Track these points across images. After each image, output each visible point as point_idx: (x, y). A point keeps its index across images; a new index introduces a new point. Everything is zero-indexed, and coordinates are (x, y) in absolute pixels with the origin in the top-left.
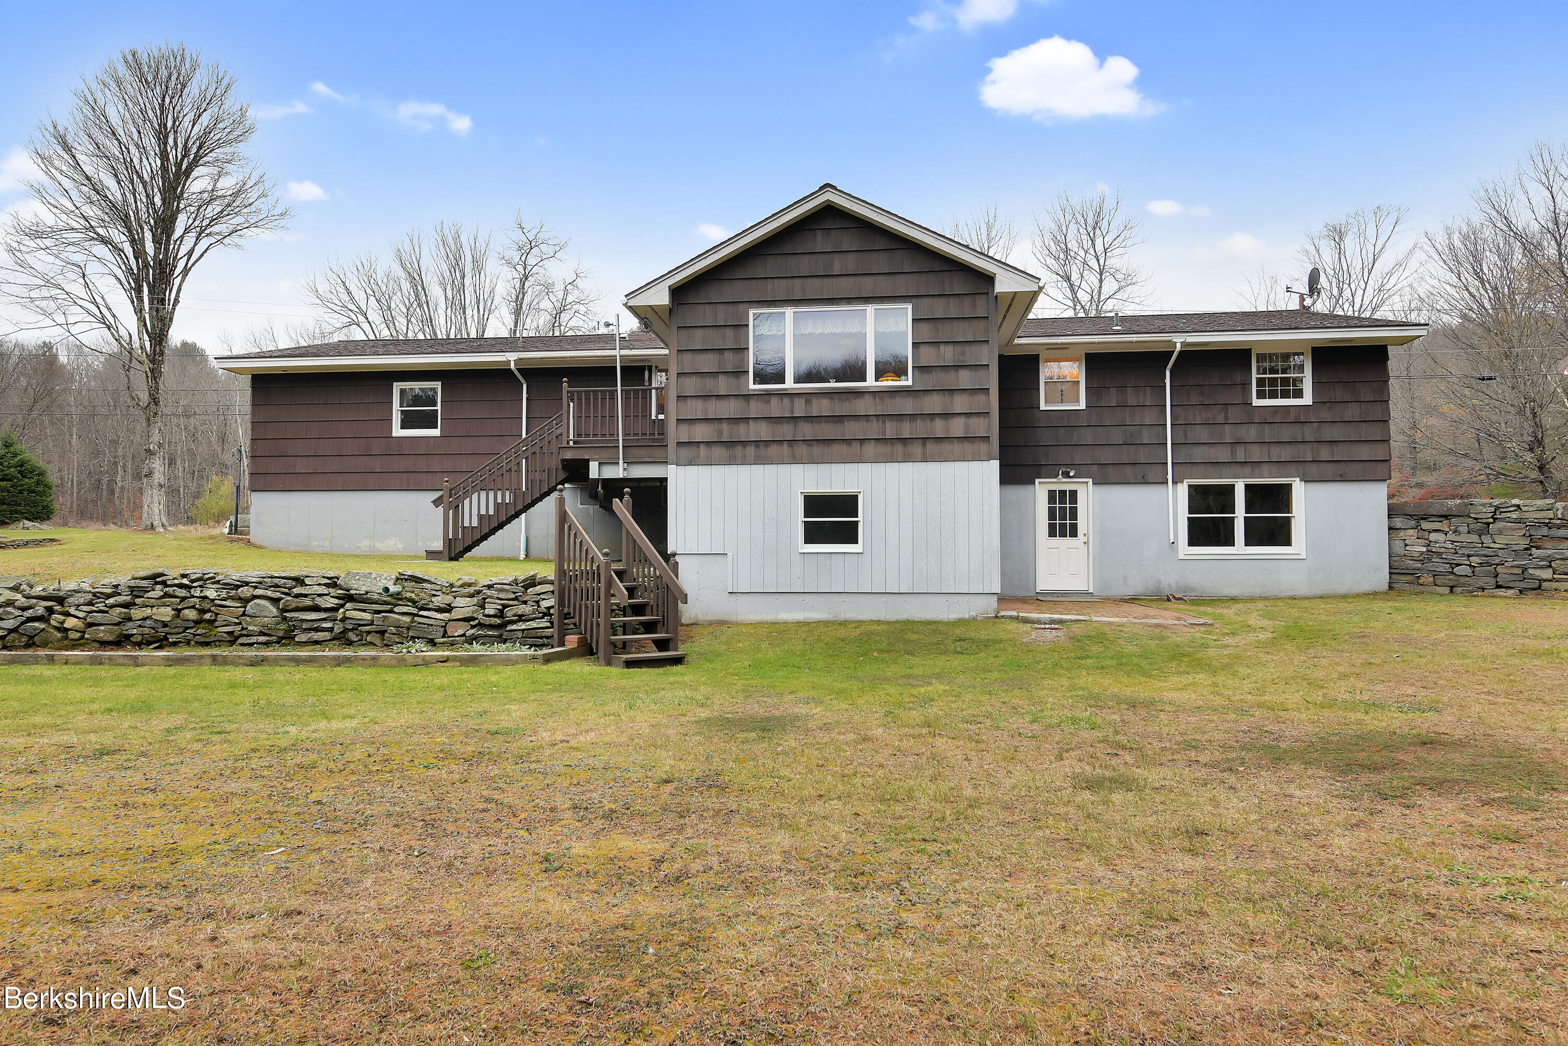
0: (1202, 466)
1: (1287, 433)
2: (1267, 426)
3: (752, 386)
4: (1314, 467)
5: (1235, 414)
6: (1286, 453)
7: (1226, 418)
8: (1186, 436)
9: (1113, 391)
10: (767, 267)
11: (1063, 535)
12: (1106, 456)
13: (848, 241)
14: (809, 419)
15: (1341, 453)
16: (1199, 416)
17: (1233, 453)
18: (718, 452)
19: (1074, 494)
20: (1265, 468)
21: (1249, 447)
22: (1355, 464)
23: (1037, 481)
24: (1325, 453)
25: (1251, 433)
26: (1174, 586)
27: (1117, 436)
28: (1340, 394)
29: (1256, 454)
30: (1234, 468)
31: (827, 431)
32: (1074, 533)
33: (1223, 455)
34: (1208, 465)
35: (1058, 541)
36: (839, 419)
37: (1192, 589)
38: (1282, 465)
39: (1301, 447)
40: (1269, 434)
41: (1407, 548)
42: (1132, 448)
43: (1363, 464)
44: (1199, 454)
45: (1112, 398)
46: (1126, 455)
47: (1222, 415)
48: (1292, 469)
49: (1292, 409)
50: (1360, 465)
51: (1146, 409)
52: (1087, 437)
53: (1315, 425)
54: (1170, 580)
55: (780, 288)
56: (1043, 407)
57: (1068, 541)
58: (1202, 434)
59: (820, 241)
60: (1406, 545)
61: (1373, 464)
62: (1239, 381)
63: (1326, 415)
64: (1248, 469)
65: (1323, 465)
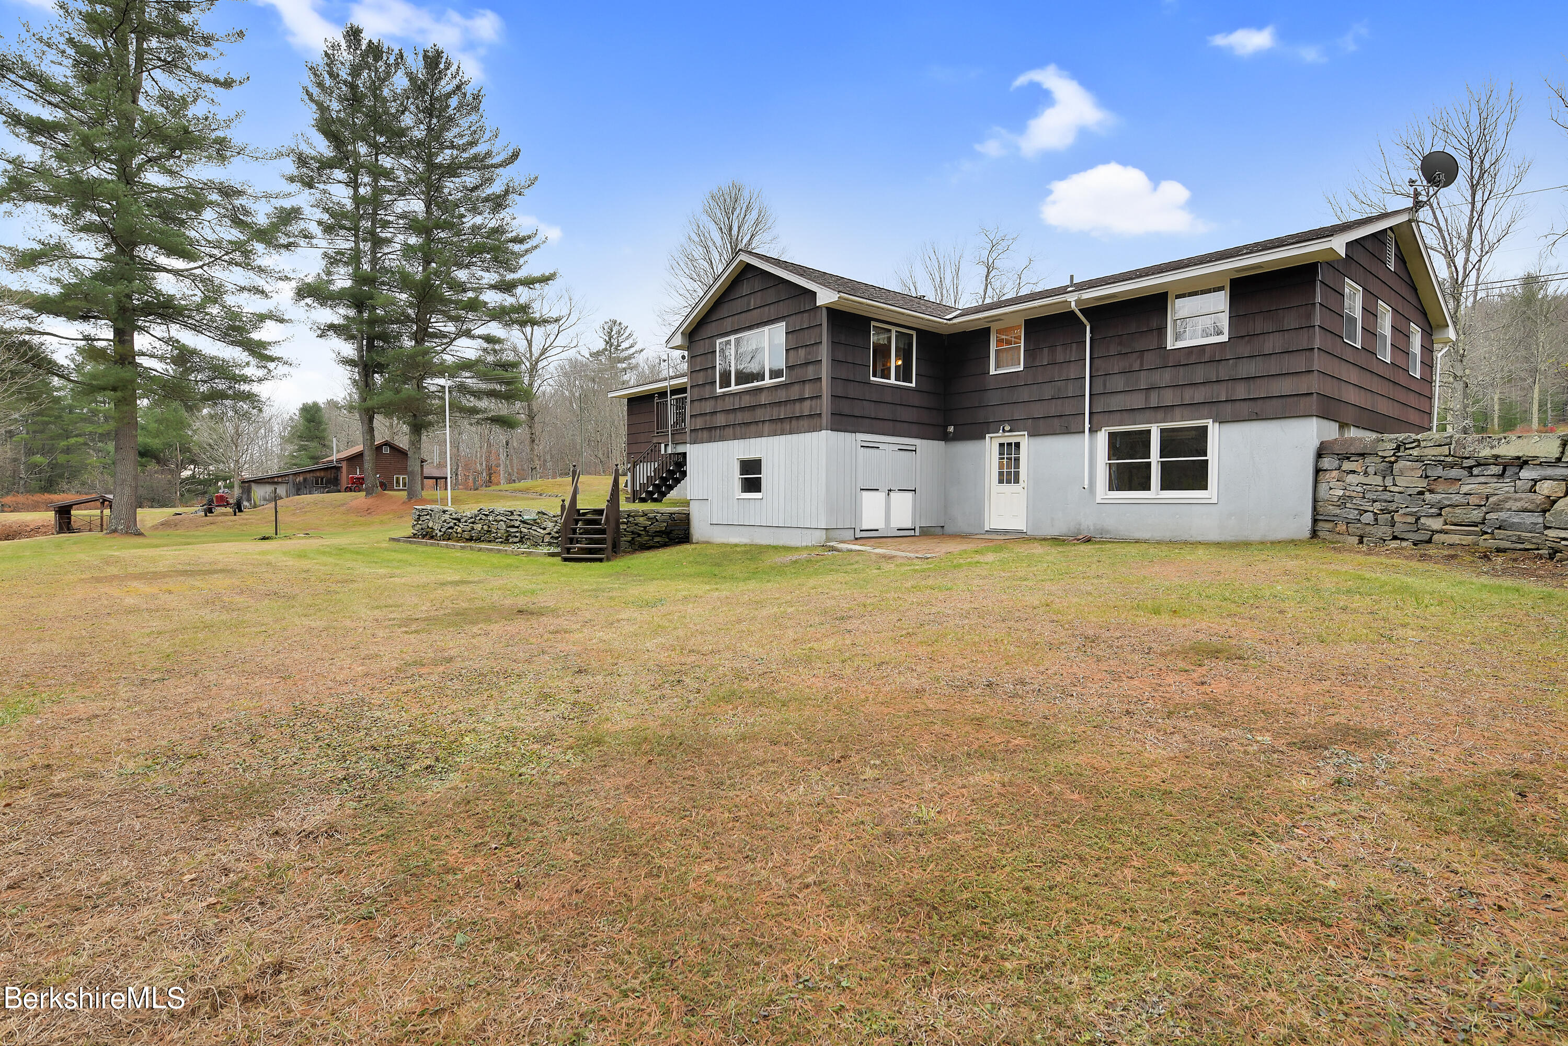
0: (1119, 414)
1: (1200, 374)
2: (1181, 368)
3: (719, 391)
4: (1229, 406)
5: (1151, 359)
6: (1199, 395)
7: (1142, 365)
8: (1105, 385)
9: (1046, 350)
10: (724, 311)
11: (1009, 482)
12: (1038, 410)
13: (757, 284)
14: (741, 409)
15: (1260, 391)
16: (1117, 365)
17: (1147, 399)
18: (705, 434)
19: (1017, 445)
20: (1178, 411)
21: (1162, 392)
22: (1274, 400)
23: (987, 436)
24: (1241, 391)
25: (1166, 377)
26: (1092, 528)
27: (1048, 391)
28: (1259, 325)
29: (1169, 398)
30: (1148, 414)
31: (747, 417)
32: (1017, 481)
33: (1137, 401)
34: (1124, 413)
35: (1005, 487)
36: (752, 408)
37: (1108, 532)
38: (1194, 407)
39: (1215, 386)
40: (1182, 376)
41: (1331, 492)
42: (1059, 401)
43: (1284, 400)
44: (1116, 403)
45: (1044, 358)
46: (1053, 408)
47: (1138, 362)
48: (1205, 410)
49: (1208, 349)
50: (1280, 400)
51: (1072, 364)
52: (1025, 394)
53: (1231, 361)
54: (1089, 523)
55: (728, 324)
56: (992, 372)
57: (1012, 487)
58: (1118, 383)
59: (745, 289)
60: (1331, 489)
61: (1296, 398)
62: (1155, 326)
63: (1245, 349)
64: (1160, 414)
65: (1238, 403)
